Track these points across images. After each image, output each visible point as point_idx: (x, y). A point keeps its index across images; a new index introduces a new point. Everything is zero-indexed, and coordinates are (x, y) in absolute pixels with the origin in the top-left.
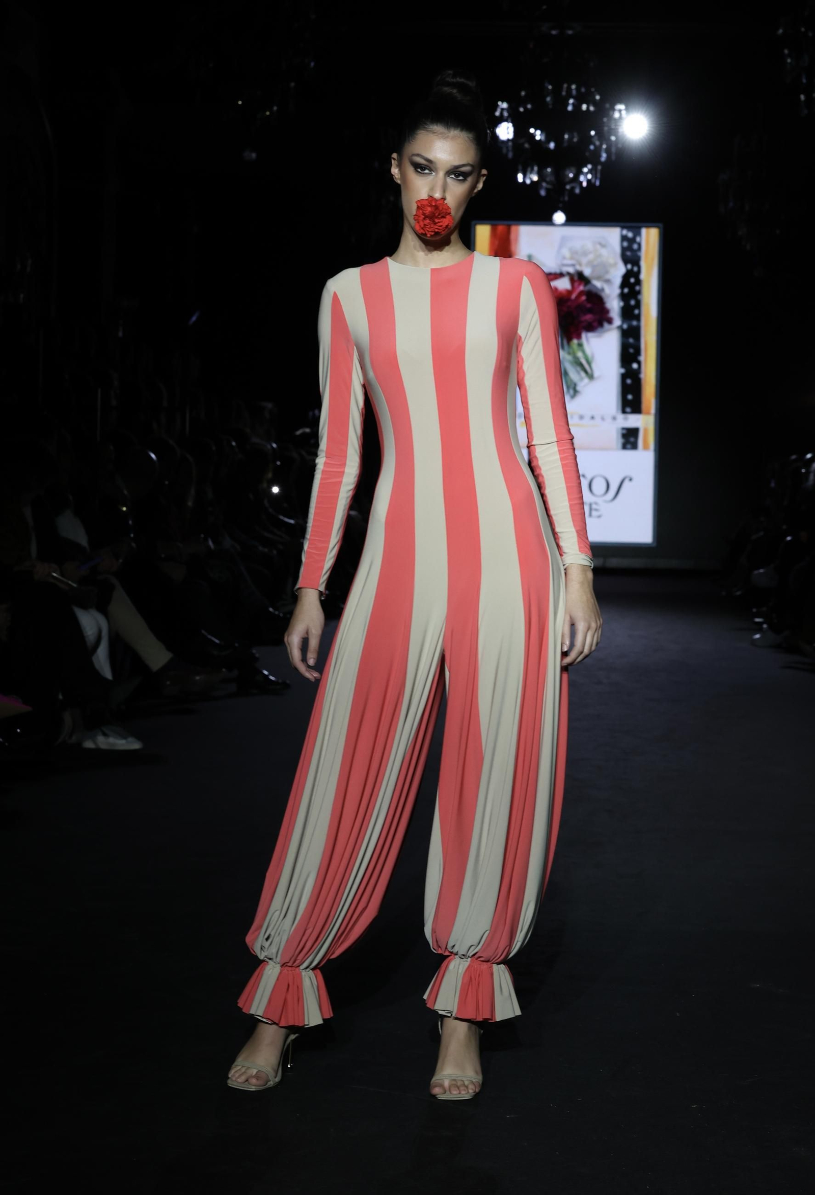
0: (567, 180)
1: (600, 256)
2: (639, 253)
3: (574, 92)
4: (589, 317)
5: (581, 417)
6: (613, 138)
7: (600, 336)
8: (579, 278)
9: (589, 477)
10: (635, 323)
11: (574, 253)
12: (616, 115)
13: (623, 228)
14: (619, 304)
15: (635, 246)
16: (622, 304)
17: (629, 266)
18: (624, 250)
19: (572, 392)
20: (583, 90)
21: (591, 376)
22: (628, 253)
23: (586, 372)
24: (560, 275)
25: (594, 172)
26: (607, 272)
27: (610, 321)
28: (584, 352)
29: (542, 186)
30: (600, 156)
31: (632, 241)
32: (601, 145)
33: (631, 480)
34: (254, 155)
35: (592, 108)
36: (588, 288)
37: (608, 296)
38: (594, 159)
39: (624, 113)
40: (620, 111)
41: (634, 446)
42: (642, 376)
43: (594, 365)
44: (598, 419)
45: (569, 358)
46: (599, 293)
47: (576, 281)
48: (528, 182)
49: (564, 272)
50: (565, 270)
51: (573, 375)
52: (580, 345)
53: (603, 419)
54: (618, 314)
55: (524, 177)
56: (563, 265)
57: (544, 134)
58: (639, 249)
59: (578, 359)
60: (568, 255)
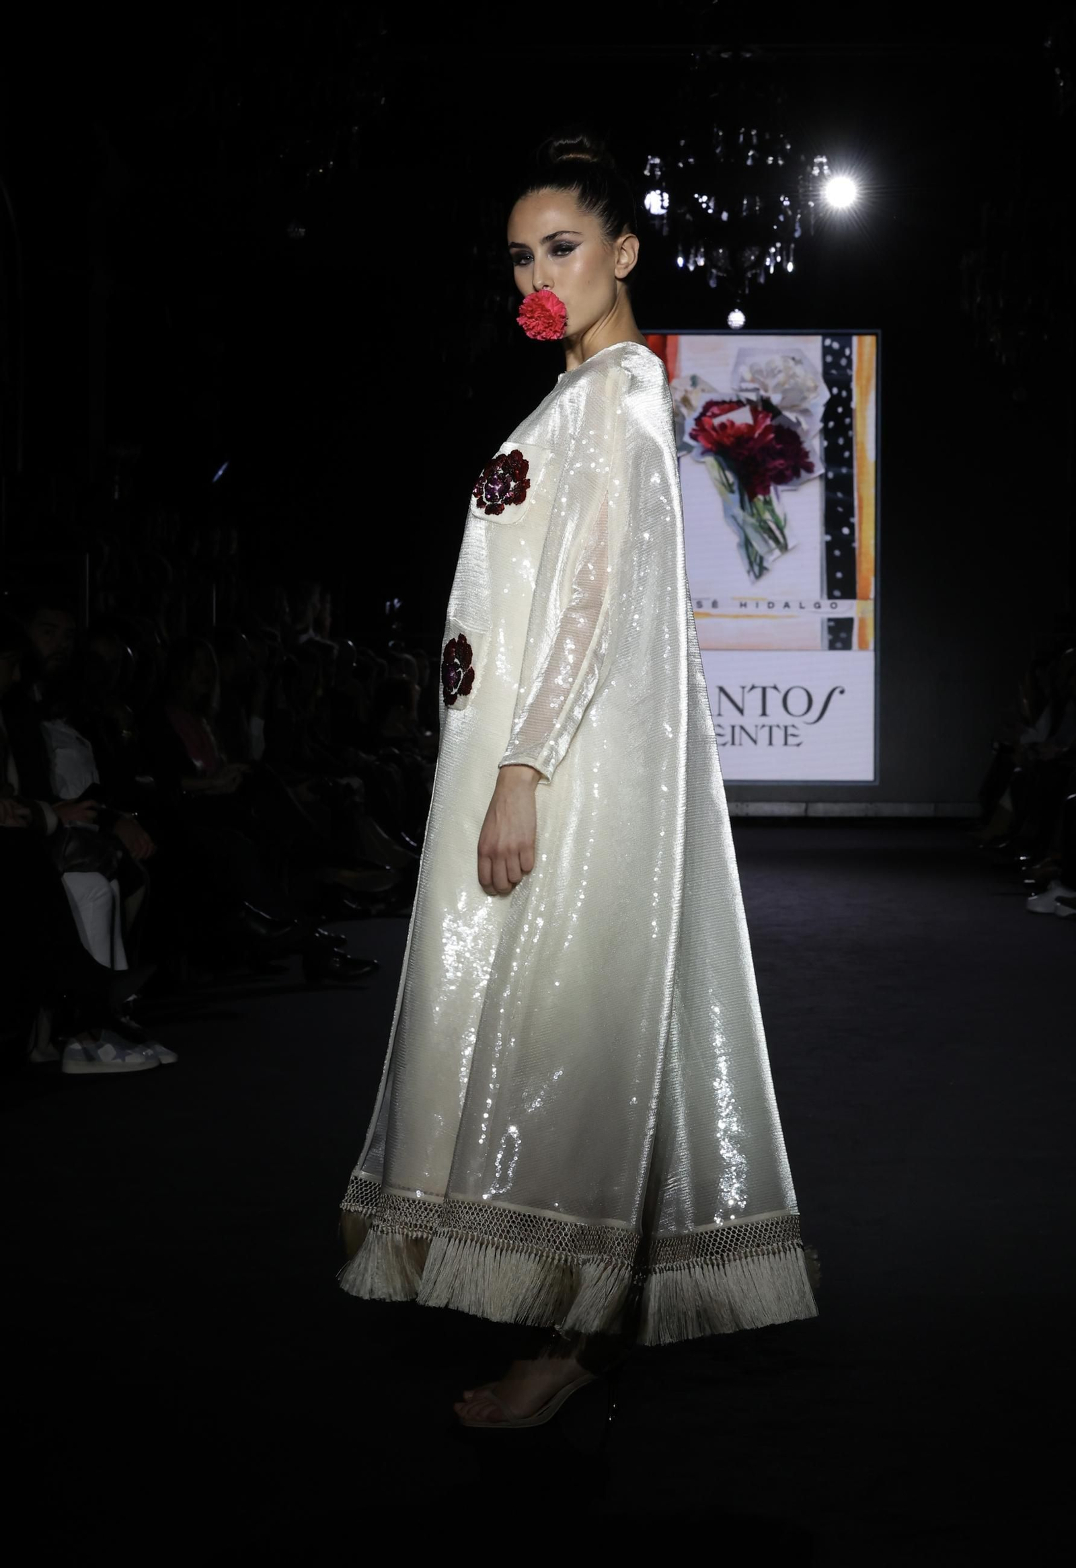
0: (746, 265)
1: (794, 376)
2: (848, 371)
3: (755, 140)
4: (779, 463)
5: (771, 605)
6: (812, 204)
7: (795, 490)
8: (764, 407)
9: (783, 692)
10: (844, 470)
11: (756, 373)
12: (816, 171)
13: (825, 336)
14: (821, 443)
15: (844, 362)
16: (825, 444)
17: (835, 391)
18: (826, 367)
19: (756, 569)
20: (767, 137)
21: (784, 548)
22: (834, 372)
23: (777, 540)
24: (738, 404)
25: (784, 253)
26: (804, 399)
27: (810, 468)
28: (773, 512)
29: (712, 273)
30: (795, 231)
31: (839, 354)
32: (795, 214)
33: (842, 692)
34: (302, 231)
35: (781, 162)
36: (775, 422)
37: (807, 432)
38: (785, 234)
39: (826, 167)
40: (821, 165)
41: (847, 646)
42: (856, 545)
43: (786, 532)
44: (794, 607)
45: (752, 520)
46: (793, 429)
47: (760, 412)
48: (692, 268)
49: (743, 400)
50: (744, 396)
51: (758, 545)
52: (768, 503)
53: (801, 607)
54: (821, 458)
55: (686, 261)
56: (742, 390)
57: (713, 199)
58: (850, 364)
59: (765, 522)
60: (748, 376)
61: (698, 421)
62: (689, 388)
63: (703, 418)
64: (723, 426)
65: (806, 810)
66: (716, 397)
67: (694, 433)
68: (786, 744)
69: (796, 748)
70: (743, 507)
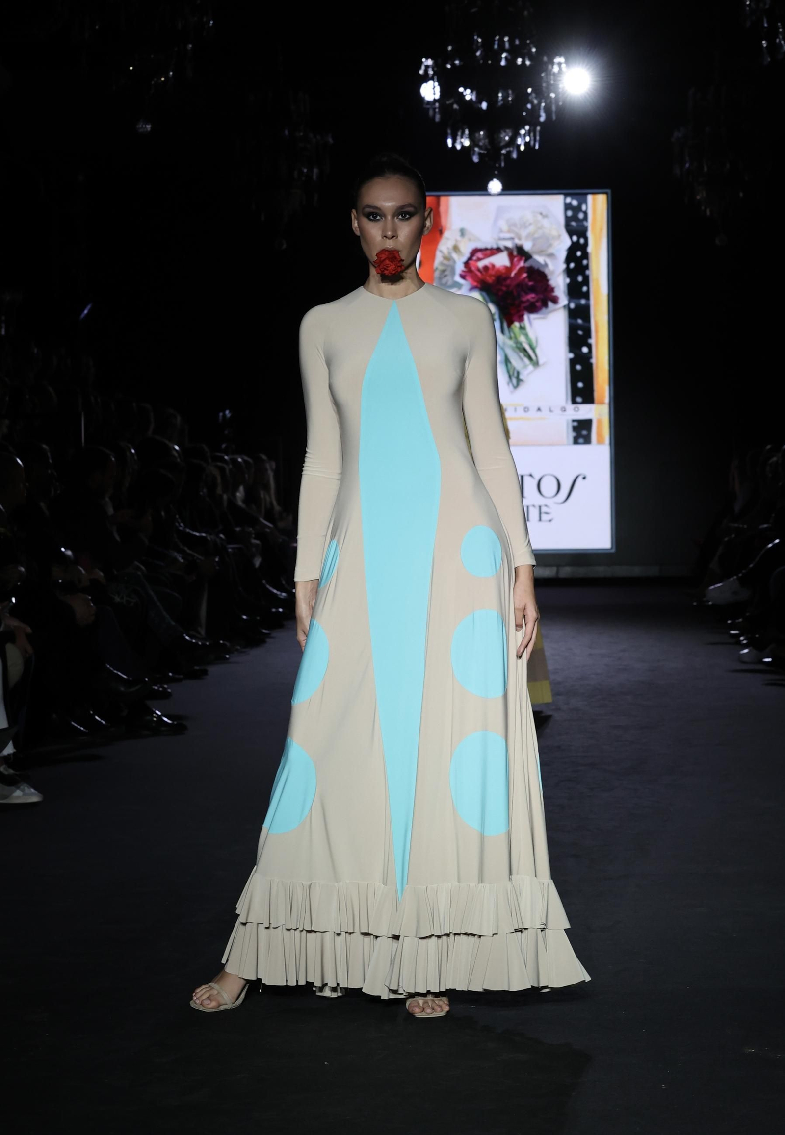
0: (502, 144)
1: (541, 228)
2: (585, 223)
3: (507, 45)
4: (531, 297)
5: (526, 410)
6: (553, 95)
7: (543, 318)
8: (520, 253)
9: (537, 478)
10: (583, 302)
11: (512, 225)
12: (556, 69)
13: (566, 195)
14: (564, 280)
15: (581, 216)
16: (568, 281)
17: (575, 238)
18: (568, 220)
19: (514, 381)
20: (517, 42)
21: (536, 364)
22: (573, 223)
23: (530, 358)
24: (498, 250)
25: (532, 134)
26: (550, 245)
27: (555, 300)
28: (526, 335)
29: (474, 151)
30: (539, 116)
31: (577, 210)
32: (540, 103)
33: (584, 478)
34: (149, 127)
35: (528, 63)
36: (528, 264)
37: (553, 272)
38: (532, 119)
40: (560, 64)
41: (587, 440)
42: (593, 361)
43: (538, 351)
44: (545, 410)
45: (511, 343)
46: (542, 269)
47: (515, 257)
48: (458, 147)
49: (502, 247)
50: (502, 244)
51: (517, 361)
52: (522, 328)
53: (551, 411)
54: (564, 292)
55: (454, 142)
56: (500, 239)
57: (475, 93)
58: (586, 218)
59: (521, 344)
60: (505, 228)
61: (466, 264)
62: (459, 238)
63: (470, 262)
64: (486, 268)
65: (558, 572)
66: (481, 245)
67: (463, 274)
68: (540, 520)
69: (548, 523)
70: (503, 332)
